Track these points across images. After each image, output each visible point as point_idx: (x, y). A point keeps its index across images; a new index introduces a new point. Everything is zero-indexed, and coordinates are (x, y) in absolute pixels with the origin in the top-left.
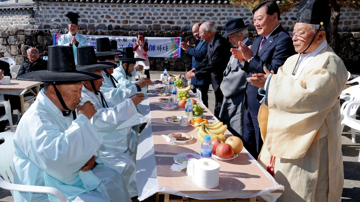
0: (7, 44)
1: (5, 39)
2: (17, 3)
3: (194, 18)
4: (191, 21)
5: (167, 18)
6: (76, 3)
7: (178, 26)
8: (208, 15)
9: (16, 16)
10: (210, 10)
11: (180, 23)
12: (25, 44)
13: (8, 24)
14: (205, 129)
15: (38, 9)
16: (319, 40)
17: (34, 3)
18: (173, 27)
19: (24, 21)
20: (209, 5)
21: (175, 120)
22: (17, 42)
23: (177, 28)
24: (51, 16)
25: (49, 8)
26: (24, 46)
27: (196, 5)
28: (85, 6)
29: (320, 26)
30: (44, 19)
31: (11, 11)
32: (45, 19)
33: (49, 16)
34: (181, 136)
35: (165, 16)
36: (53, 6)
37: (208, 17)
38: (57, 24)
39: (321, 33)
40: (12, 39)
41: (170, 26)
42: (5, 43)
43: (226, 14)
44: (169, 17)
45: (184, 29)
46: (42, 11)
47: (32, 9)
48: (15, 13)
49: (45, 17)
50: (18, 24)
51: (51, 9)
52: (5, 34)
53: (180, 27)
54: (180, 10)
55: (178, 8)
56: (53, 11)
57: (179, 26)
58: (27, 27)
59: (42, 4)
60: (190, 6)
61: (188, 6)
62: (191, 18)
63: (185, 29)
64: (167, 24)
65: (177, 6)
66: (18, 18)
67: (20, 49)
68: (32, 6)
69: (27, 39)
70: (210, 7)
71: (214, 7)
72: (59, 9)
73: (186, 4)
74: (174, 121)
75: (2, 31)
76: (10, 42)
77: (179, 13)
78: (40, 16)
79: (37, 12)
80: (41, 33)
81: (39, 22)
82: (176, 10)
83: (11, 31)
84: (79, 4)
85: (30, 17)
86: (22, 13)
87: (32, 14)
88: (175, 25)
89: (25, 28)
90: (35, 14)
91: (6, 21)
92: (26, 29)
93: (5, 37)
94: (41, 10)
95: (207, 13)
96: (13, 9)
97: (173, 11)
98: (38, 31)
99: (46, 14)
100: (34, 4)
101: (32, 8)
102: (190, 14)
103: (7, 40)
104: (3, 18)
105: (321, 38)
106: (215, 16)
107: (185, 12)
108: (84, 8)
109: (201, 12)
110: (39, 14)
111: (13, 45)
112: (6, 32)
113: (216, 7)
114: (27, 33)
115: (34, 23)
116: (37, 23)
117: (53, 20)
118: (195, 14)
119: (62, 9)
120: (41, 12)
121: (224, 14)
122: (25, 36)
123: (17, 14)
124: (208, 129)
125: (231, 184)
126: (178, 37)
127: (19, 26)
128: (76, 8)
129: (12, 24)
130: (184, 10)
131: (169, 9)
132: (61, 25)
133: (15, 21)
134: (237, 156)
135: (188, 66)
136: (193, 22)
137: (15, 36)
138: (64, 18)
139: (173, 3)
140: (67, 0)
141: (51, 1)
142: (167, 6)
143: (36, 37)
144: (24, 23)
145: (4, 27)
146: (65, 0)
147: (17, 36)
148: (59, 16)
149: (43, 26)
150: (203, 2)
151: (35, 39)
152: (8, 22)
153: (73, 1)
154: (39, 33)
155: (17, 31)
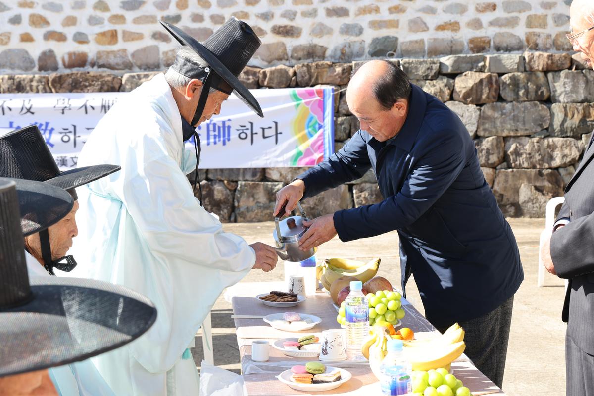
3: (377, 10)
4: (364, 21)
5: (273, 16)
7: (315, 46)
11: (321, 30)
18: (295, 50)
23: (312, 53)
35: (263, 7)
37: (432, 3)
41: (283, 44)
44: (278, 11)
45: (338, 54)
53: (324, 49)
57: (320, 41)
62: (364, 11)
63: (343, 54)
64: (271, 39)
88: (304, 40)
126: (318, 87)
135: (365, 198)
136: (375, 25)
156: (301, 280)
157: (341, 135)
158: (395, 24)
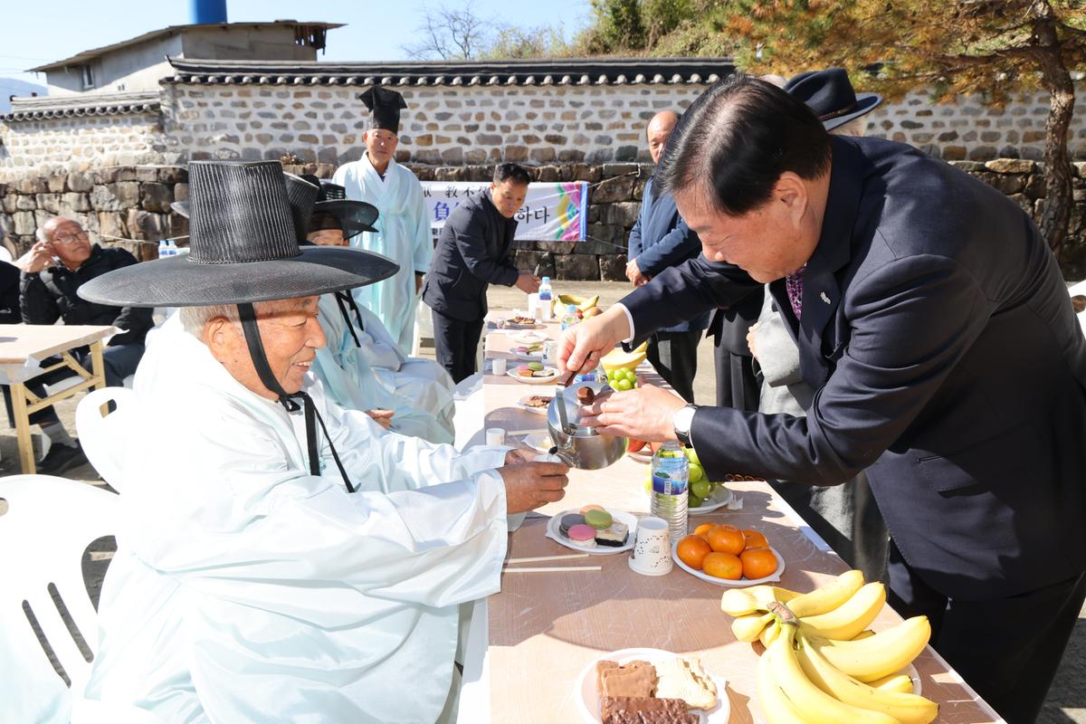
0: (91, 210)
1: (84, 195)
2: (122, 92)
3: (623, 126)
4: (613, 134)
5: (546, 128)
6: (282, 89)
7: (576, 152)
9: (114, 128)
11: (581, 140)
12: (141, 208)
13: (93, 154)
14: (800, 647)
15: (175, 106)
17: (162, 89)
18: (561, 153)
19: (136, 143)
20: (664, 88)
21: (604, 534)
22: (117, 202)
23: (575, 156)
24: (212, 126)
25: (205, 105)
26: (136, 214)
27: (628, 87)
28: (308, 95)
30: (193, 136)
31: (97, 115)
32: (196, 136)
33: (205, 126)
35: (539, 121)
36: (218, 98)
38: (228, 150)
40: (102, 194)
41: (553, 150)
42: (84, 206)
44: (550, 124)
45: (593, 157)
46: (186, 112)
47: (155, 107)
48: (111, 119)
49: (196, 128)
50: (119, 153)
51: (211, 107)
52: (83, 181)
53: (583, 154)
54: (581, 104)
55: (577, 99)
56: (217, 110)
57: (580, 148)
58: (144, 160)
59: (186, 93)
60: (610, 92)
61: (604, 92)
62: (613, 126)
63: (597, 158)
64: (544, 145)
65: (573, 91)
66: (118, 134)
67: (126, 224)
68: (158, 100)
69: (144, 193)
70: (668, 92)
71: (680, 92)
72: (235, 105)
73: (598, 85)
74: (600, 542)
75: (76, 173)
76: (97, 203)
77: (580, 111)
78: (181, 128)
79: (171, 117)
81: (177, 144)
82: (571, 103)
83: (98, 172)
84: (292, 90)
85: (153, 131)
86: (129, 119)
87: (158, 121)
88: (568, 147)
89: (139, 163)
90: (167, 121)
91: (86, 143)
92: (141, 166)
93: (84, 189)
94: (183, 109)
96: (104, 109)
97: (563, 106)
98: (174, 169)
99: (197, 122)
100: (162, 94)
101: (158, 105)
102: (612, 114)
103: (88, 197)
104: (77, 134)
107: (596, 110)
108: (305, 101)
109: (643, 109)
110: (179, 121)
111: (106, 212)
112: (87, 176)
113: (686, 92)
114: (143, 177)
115: (165, 147)
116: (173, 148)
117: (217, 138)
118: (626, 115)
119: (243, 105)
120: (182, 117)
122: (139, 186)
123: (116, 122)
124: (815, 643)
126: (577, 182)
127: (124, 157)
128: (283, 101)
129: (103, 151)
130: (594, 103)
131: (551, 101)
132: (240, 153)
133: (110, 142)
135: (608, 265)
136: (621, 137)
137: (113, 185)
138: (250, 130)
139: (562, 85)
140: (256, 80)
141: (212, 83)
142: (544, 91)
143: (171, 187)
144: (137, 149)
145: (82, 161)
146: (251, 81)
147: (116, 186)
148: (235, 126)
149: (190, 156)
150: (648, 79)
151: (168, 192)
152: (90, 148)
153: (273, 81)
154: (179, 177)
155: (117, 172)
157: (593, 218)
158: (635, 137)
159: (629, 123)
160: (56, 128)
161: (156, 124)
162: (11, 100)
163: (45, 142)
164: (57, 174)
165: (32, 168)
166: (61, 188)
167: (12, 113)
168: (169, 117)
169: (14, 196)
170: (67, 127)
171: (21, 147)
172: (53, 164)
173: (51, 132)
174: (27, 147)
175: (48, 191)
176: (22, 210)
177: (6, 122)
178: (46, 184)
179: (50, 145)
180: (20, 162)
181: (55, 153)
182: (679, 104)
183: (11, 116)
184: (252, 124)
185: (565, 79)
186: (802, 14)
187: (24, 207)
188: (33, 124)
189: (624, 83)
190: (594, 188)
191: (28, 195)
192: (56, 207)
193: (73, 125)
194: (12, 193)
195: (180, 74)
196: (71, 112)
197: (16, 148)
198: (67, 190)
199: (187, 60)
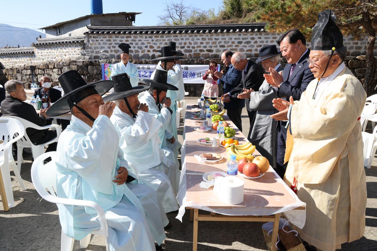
1: (60, 69)
2: (70, 37)
3: (232, 46)
5: (207, 47)
6: (122, 35)
7: (216, 54)
8: (245, 43)
9: (69, 48)
10: (247, 38)
11: (218, 51)
13: (63, 56)
14: (234, 149)
15: (88, 41)
16: (333, 64)
17: (85, 36)
18: (212, 55)
19: (76, 53)
20: (246, 33)
21: (208, 141)
23: (216, 56)
24: (100, 47)
25: (98, 41)
27: (234, 33)
28: (130, 37)
29: (333, 52)
30: (94, 51)
33: (98, 47)
34: (212, 156)
35: (204, 45)
36: (102, 39)
37: (246, 45)
38: (105, 55)
39: (335, 57)
40: (66, 69)
41: (209, 54)
42: (60, 73)
43: (262, 42)
44: (208, 46)
46: (92, 43)
48: (68, 45)
49: (95, 48)
50: (71, 56)
51: (100, 41)
52: (60, 65)
53: (219, 55)
54: (218, 39)
55: (217, 37)
56: (101, 42)
57: (218, 53)
58: (79, 58)
59: (92, 37)
60: (228, 35)
61: (226, 35)
62: (229, 46)
64: (206, 52)
65: (215, 35)
66: (71, 50)
68: (83, 39)
69: (79, 69)
70: (247, 35)
71: (251, 35)
72: (107, 40)
73: (224, 33)
74: (207, 143)
75: (57, 63)
77: (218, 41)
78: (90, 48)
79: (87, 44)
80: (91, 63)
81: (89, 53)
82: (215, 39)
83: (64, 62)
84: (125, 36)
85: (81, 49)
86: (74, 45)
87: (83, 46)
88: (214, 53)
89: (77, 59)
90: (86, 46)
91: (60, 53)
94: (91, 42)
95: (244, 41)
96: (66, 42)
97: (212, 40)
98: (88, 61)
99: (95, 46)
100: (84, 37)
101: (83, 41)
102: (228, 42)
103: (61, 70)
104: (58, 50)
105: (335, 62)
106: (252, 43)
107: (223, 41)
109: (239, 40)
110: (90, 46)
112: (61, 63)
113: (253, 35)
114: (78, 64)
115: (85, 54)
116: (88, 54)
117: (102, 51)
118: (233, 43)
119: (110, 40)
120: (91, 44)
121: (260, 42)
122: (77, 66)
123: (70, 46)
124: (237, 149)
125: (255, 200)
127: (72, 57)
128: (122, 39)
129: (66, 56)
130: (222, 39)
131: (208, 38)
132: (109, 56)
133: (68, 53)
134: (264, 174)
137: (69, 66)
138: (112, 49)
139: (212, 33)
140: (114, 33)
141: (100, 34)
142: (206, 35)
143: (87, 67)
144: (76, 55)
145: (59, 59)
146: (112, 33)
147: (70, 67)
148: (107, 47)
149: (93, 57)
150: (240, 31)
151: (86, 69)
152: (62, 54)
153: (119, 33)
154: (90, 64)
155: (70, 62)
156: (201, 103)
159: (234, 45)
160: (51, 48)
161: (82, 47)
162: (37, 39)
163: (47, 53)
164: (51, 63)
165: (43, 61)
166: (53, 67)
167: (37, 43)
168: (86, 45)
169: (38, 70)
170: (55, 48)
171: (40, 54)
172: (50, 59)
173: (50, 49)
174: (42, 54)
175: (48, 68)
176: (40, 74)
177: (35, 46)
178: (48, 66)
179: (49, 54)
180: (39, 59)
181: (51, 56)
182: (251, 38)
183: (37, 44)
184: (112, 46)
185: (213, 31)
186: (284, 14)
187: (40, 73)
188: (44, 47)
189: (232, 32)
190: (222, 67)
191: (42, 69)
192: (51, 73)
193: (56, 47)
194: (37, 69)
195: (90, 31)
196: (56, 43)
197: (38, 54)
198: (54, 68)
199: (92, 26)
